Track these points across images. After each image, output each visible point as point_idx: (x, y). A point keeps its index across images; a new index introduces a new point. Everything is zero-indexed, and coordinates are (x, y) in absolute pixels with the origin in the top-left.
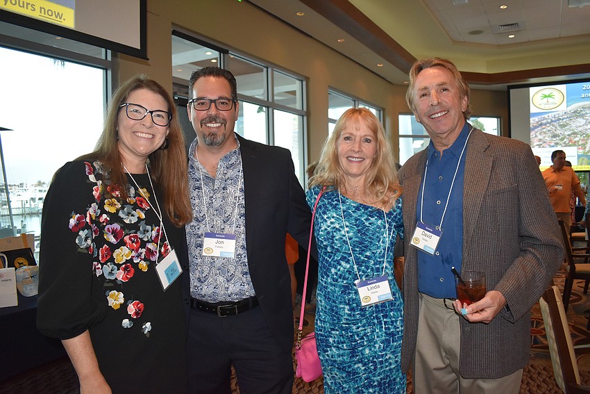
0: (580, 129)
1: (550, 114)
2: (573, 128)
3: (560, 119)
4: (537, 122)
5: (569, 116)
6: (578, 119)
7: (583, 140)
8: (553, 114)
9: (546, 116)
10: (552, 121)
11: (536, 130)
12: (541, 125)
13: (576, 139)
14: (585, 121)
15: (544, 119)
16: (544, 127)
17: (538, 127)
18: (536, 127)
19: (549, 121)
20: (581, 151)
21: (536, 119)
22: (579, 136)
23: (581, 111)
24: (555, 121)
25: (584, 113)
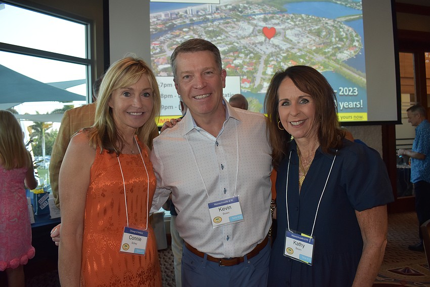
0: (244, 42)
1: (189, 9)
2: (232, 39)
3: (208, 20)
4: (164, 22)
5: (223, 15)
6: (241, 24)
7: (250, 64)
8: (195, 8)
9: (181, 11)
10: (193, 23)
11: (162, 38)
12: (172, 28)
13: (237, 62)
14: (252, 28)
15: (178, 16)
16: (177, 32)
17: (166, 32)
18: (161, 32)
19: (188, 21)
20: (247, 85)
21: (163, 15)
22: (242, 55)
23: (245, 8)
24: (199, 23)
25: (250, 12)
